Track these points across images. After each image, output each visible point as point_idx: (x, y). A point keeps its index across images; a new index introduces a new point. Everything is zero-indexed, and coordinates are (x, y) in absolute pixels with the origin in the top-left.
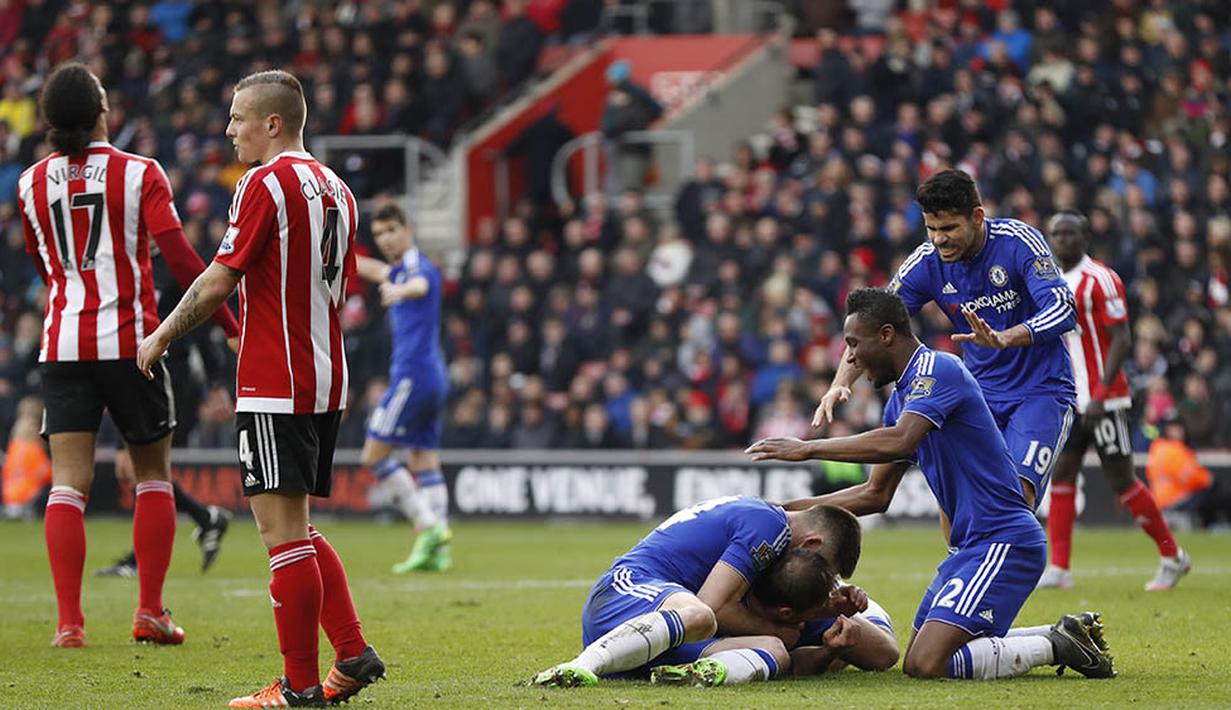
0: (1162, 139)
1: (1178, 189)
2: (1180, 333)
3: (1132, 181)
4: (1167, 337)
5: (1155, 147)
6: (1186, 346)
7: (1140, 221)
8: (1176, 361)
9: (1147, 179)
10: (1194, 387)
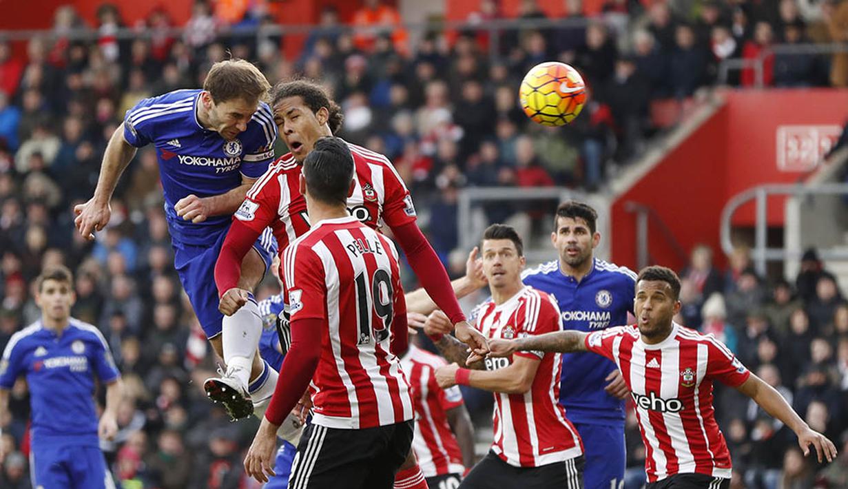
0: (143, 209)
1: (157, 257)
2: (157, 393)
3: (114, 248)
4: (146, 396)
5: (136, 217)
6: (163, 402)
7: (121, 285)
8: (153, 416)
9: (128, 248)
10: (168, 443)
